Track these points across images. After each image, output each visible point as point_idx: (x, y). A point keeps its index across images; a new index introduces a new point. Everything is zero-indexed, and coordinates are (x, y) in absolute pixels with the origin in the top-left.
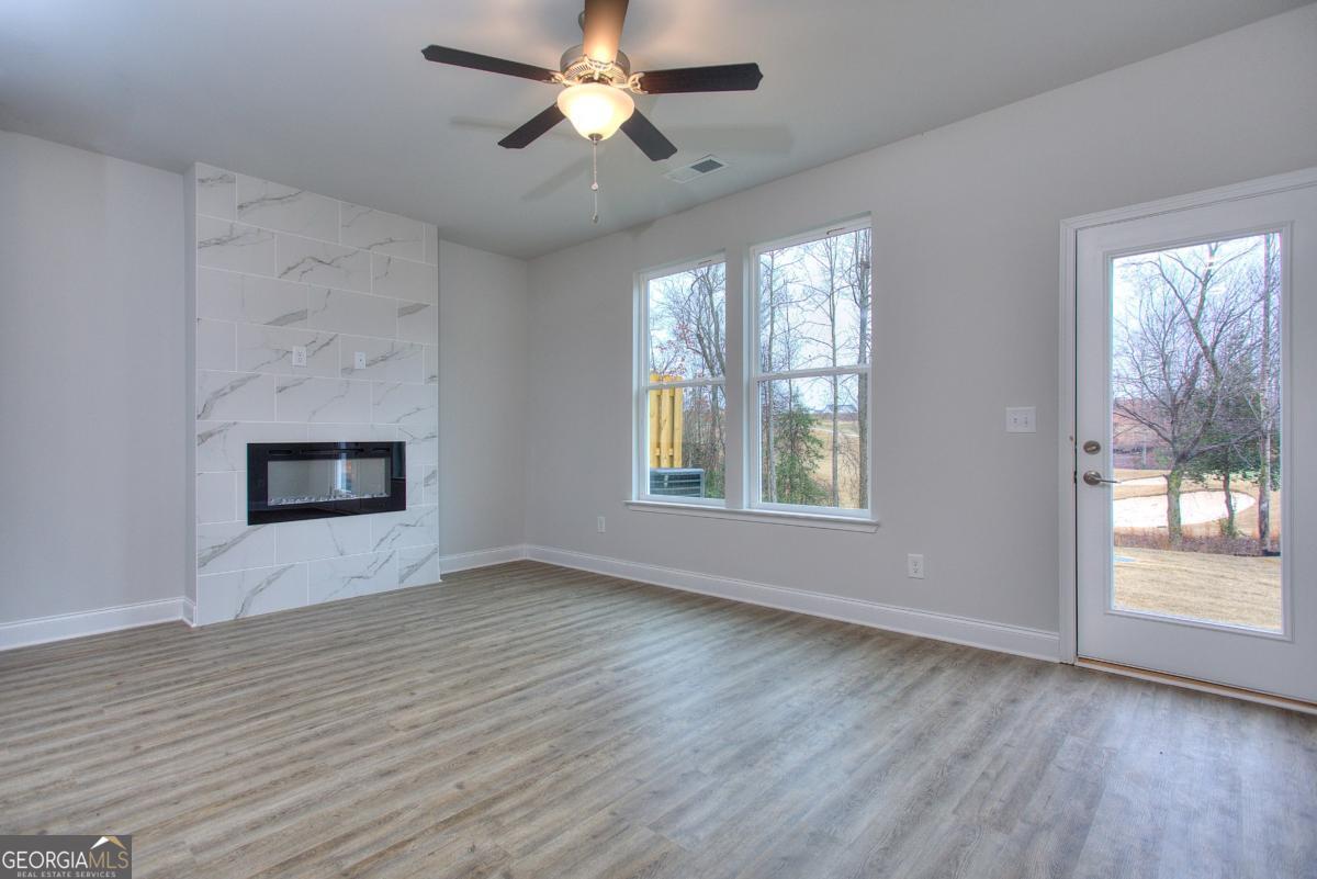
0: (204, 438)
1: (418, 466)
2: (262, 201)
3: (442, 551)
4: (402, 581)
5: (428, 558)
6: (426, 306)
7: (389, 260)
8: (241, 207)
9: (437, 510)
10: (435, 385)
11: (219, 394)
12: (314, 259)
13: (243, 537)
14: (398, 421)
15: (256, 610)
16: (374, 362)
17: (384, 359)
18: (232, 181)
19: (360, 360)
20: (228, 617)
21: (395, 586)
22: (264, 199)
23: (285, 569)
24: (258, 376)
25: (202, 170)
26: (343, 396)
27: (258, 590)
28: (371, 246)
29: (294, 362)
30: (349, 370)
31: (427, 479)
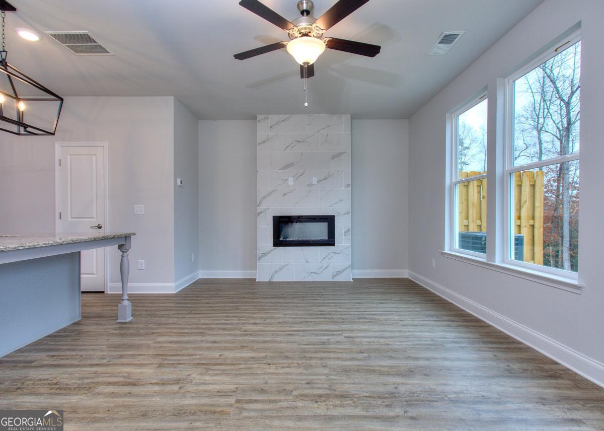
0: (259, 214)
1: (341, 226)
2: (277, 123)
3: (353, 267)
4: (333, 278)
5: (346, 269)
6: (345, 152)
7: (327, 135)
8: (271, 127)
9: (350, 248)
10: (349, 188)
11: (264, 198)
12: (296, 141)
13: (271, 251)
14: (331, 206)
15: (276, 279)
16: (321, 181)
17: (325, 179)
18: (268, 118)
19: (314, 180)
20: (267, 280)
21: (330, 280)
22: (278, 122)
23: (285, 265)
24: (276, 190)
25: (259, 117)
26: (307, 196)
27: (276, 272)
28: (320, 130)
29: (289, 184)
30: (310, 185)
31: (345, 233)
